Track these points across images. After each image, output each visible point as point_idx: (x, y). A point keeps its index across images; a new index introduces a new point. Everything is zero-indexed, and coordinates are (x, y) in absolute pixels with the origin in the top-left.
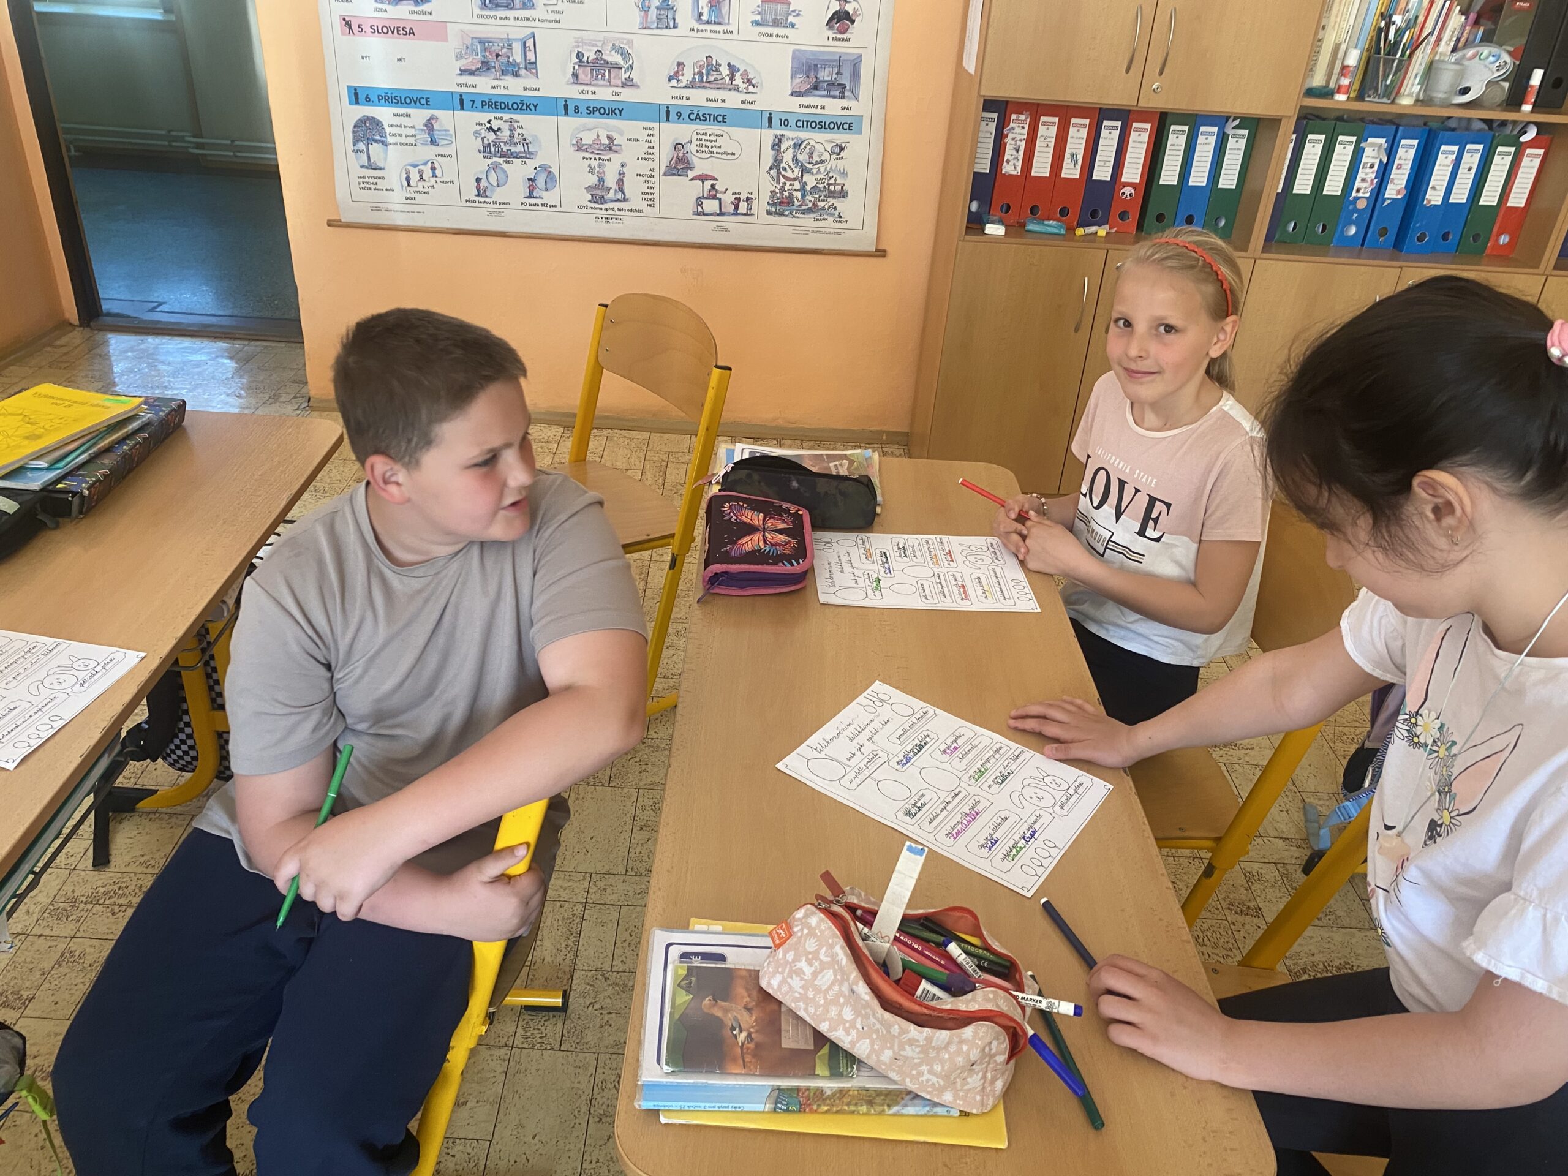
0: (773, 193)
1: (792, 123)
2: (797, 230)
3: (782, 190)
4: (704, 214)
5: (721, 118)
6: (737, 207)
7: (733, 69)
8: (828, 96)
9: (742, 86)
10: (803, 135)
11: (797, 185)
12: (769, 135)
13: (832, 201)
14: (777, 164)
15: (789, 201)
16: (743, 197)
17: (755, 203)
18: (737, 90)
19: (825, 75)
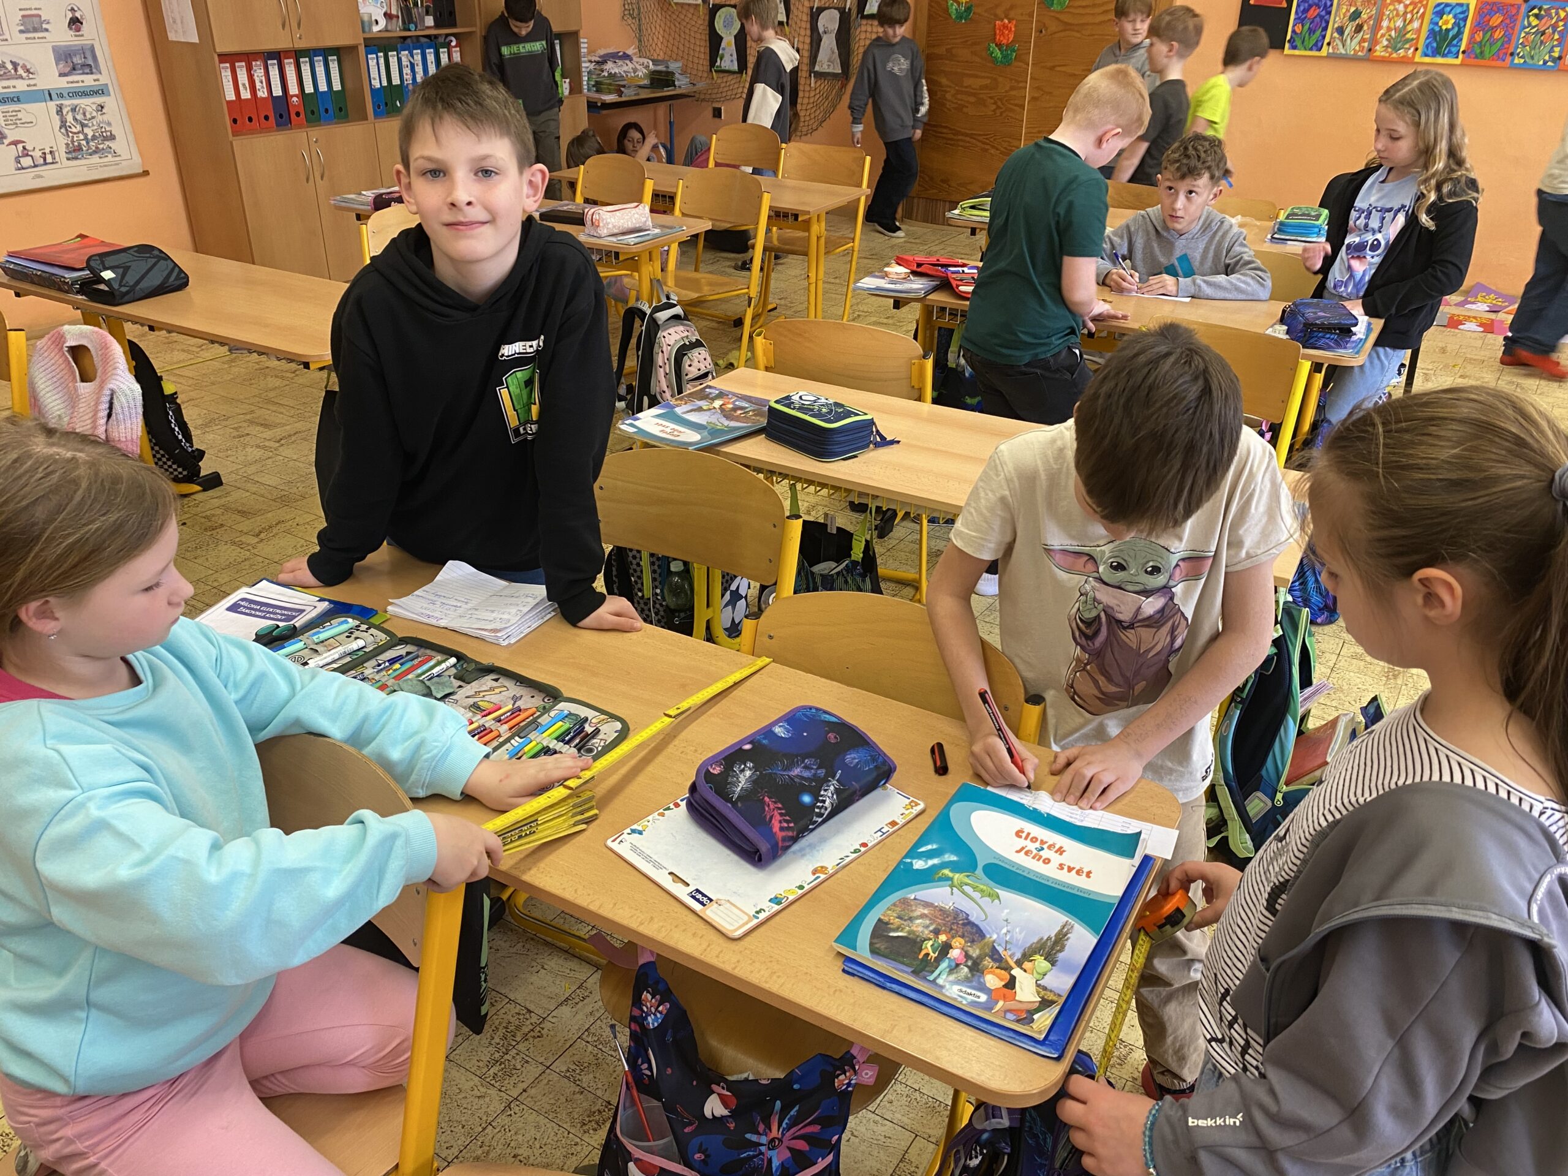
0: (67, 144)
1: (65, 95)
2: (90, 168)
3: (73, 142)
4: (23, 168)
5: (16, 99)
6: (45, 159)
7: (15, 65)
8: (84, 73)
9: (24, 75)
10: (75, 102)
11: (81, 137)
12: (52, 105)
13: (107, 143)
14: (63, 124)
15: (79, 149)
16: (47, 151)
17: (57, 154)
18: (21, 77)
19: (78, 60)
